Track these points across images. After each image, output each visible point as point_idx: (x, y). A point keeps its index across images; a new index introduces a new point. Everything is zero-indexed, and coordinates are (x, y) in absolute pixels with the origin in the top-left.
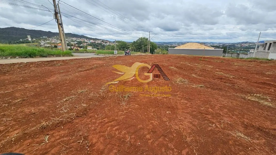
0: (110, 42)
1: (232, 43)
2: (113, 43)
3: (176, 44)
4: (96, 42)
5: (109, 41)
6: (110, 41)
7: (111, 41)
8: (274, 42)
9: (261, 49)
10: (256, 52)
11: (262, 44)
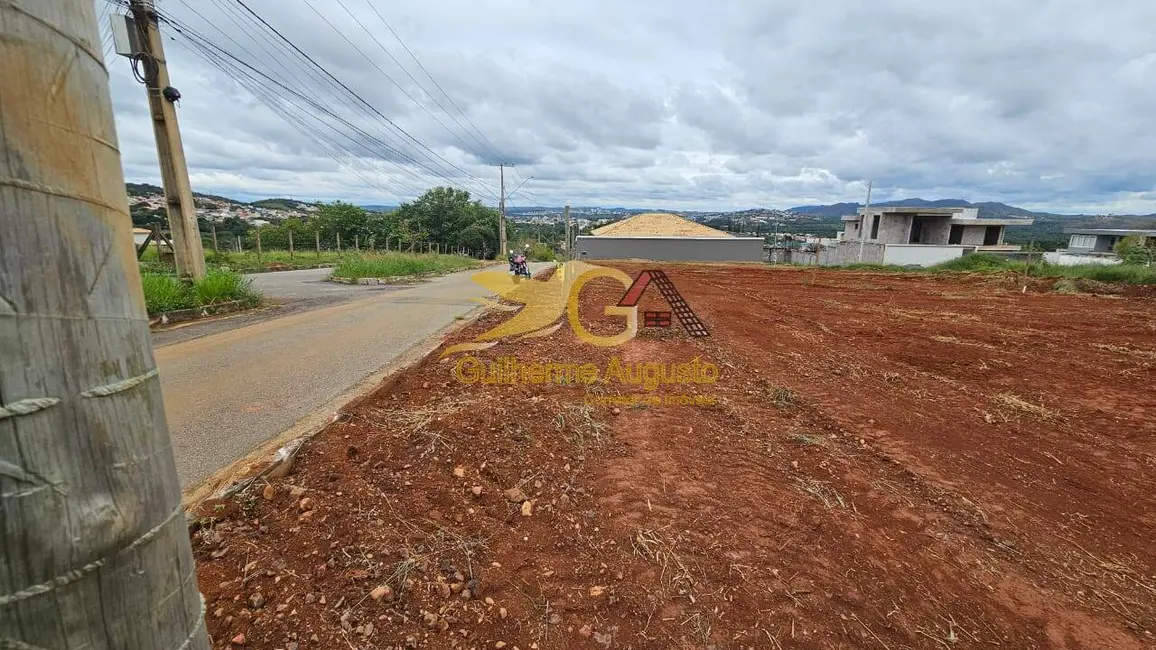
0: (235, 205)
1: (723, 214)
2: (253, 211)
3: (542, 217)
4: (146, 204)
5: (227, 201)
6: (232, 202)
7: (237, 202)
8: (886, 214)
9: (850, 233)
10: (842, 243)
11: (853, 218)
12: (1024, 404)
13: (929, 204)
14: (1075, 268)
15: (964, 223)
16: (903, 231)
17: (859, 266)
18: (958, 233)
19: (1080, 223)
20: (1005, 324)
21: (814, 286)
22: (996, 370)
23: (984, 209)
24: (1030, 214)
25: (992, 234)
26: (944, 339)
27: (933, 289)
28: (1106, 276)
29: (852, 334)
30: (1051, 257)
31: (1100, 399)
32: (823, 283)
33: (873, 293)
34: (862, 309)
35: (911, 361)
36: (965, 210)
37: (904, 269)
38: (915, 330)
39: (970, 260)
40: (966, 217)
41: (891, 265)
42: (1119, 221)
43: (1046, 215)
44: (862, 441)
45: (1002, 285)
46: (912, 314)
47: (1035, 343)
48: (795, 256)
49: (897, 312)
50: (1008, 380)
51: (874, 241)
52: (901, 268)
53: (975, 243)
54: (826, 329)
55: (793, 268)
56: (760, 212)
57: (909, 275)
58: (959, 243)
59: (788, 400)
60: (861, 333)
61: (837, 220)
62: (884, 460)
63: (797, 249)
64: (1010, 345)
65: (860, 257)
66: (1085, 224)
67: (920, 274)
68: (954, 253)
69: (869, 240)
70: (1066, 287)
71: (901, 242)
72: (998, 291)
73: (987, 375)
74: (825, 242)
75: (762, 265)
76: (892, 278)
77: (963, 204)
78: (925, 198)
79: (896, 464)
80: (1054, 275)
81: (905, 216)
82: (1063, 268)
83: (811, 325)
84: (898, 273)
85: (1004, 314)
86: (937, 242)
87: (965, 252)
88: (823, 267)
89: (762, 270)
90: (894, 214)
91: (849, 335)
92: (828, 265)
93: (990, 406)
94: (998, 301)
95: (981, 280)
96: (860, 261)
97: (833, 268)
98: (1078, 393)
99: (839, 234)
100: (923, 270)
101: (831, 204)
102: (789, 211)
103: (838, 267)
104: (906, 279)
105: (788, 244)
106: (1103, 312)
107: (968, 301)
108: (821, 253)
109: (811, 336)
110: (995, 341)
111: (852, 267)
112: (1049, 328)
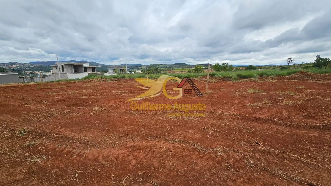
8: (65, 64)
9: (54, 70)
10: (53, 74)
11: (55, 66)
12: (99, 108)
13: (77, 62)
14: (109, 76)
15: (86, 67)
16: (71, 69)
17: (60, 80)
18: (86, 70)
19: (110, 67)
20: (97, 91)
21: (43, 89)
22: (94, 102)
23: (91, 63)
24: (101, 65)
25: (93, 69)
26: (82, 97)
27: (81, 85)
28: (114, 77)
29: (55, 102)
30: (106, 74)
31: (112, 103)
32: (46, 87)
33: (64, 88)
34: (59, 93)
35: (73, 105)
36: (86, 63)
37: (74, 80)
38: (75, 97)
39: (90, 76)
40: (87, 65)
41: (70, 79)
42: (116, 66)
43: (104, 65)
44: (54, 135)
45: (97, 81)
46: (75, 92)
47: (102, 94)
48: (35, 79)
49: (71, 92)
50: (96, 104)
51: (63, 72)
52: (73, 80)
53: (90, 72)
54: (46, 103)
55: (35, 83)
56: (15, 63)
57: (75, 81)
58: (87, 72)
59: (25, 132)
60: (58, 101)
61: (49, 66)
62: (61, 137)
63: (36, 77)
64: (97, 95)
65: (60, 78)
66: (110, 66)
67: (78, 81)
68: (86, 75)
69: (62, 72)
70: (108, 80)
71: (72, 73)
72: (96, 83)
73: (92, 104)
74: (47, 74)
75: (19, 84)
76: (70, 83)
77: (86, 62)
78: (76, 60)
79: (65, 137)
80: (106, 78)
81: (71, 65)
82: (108, 76)
83: (40, 102)
84: (72, 81)
85: (97, 88)
86: (81, 72)
87: (89, 74)
88: (47, 82)
89: (19, 86)
90: (68, 64)
91: (54, 102)
92: (50, 81)
93: (92, 111)
94: (96, 85)
95: (93, 81)
96: (60, 79)
97: (51, 82)
98: (109, 103)
99: (51, 71)
100: (80, 80)
101: (46, 61)
102: (29, 63)
103: (53, 82)
104: (75, 82)
105: (31, 75)
106: (114, 85)
107: (89, 86)
108: (46, 77)
109: (40, 106)
110: (94, 95)
111: (58, 81)
112: (105, 90)
